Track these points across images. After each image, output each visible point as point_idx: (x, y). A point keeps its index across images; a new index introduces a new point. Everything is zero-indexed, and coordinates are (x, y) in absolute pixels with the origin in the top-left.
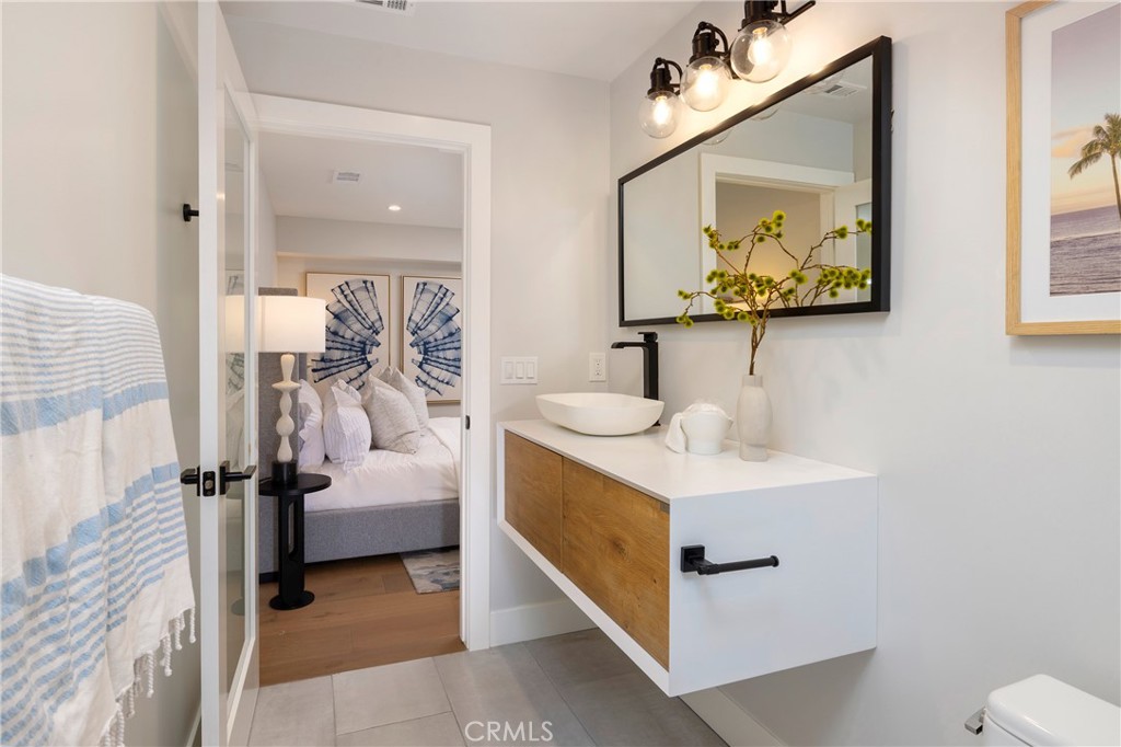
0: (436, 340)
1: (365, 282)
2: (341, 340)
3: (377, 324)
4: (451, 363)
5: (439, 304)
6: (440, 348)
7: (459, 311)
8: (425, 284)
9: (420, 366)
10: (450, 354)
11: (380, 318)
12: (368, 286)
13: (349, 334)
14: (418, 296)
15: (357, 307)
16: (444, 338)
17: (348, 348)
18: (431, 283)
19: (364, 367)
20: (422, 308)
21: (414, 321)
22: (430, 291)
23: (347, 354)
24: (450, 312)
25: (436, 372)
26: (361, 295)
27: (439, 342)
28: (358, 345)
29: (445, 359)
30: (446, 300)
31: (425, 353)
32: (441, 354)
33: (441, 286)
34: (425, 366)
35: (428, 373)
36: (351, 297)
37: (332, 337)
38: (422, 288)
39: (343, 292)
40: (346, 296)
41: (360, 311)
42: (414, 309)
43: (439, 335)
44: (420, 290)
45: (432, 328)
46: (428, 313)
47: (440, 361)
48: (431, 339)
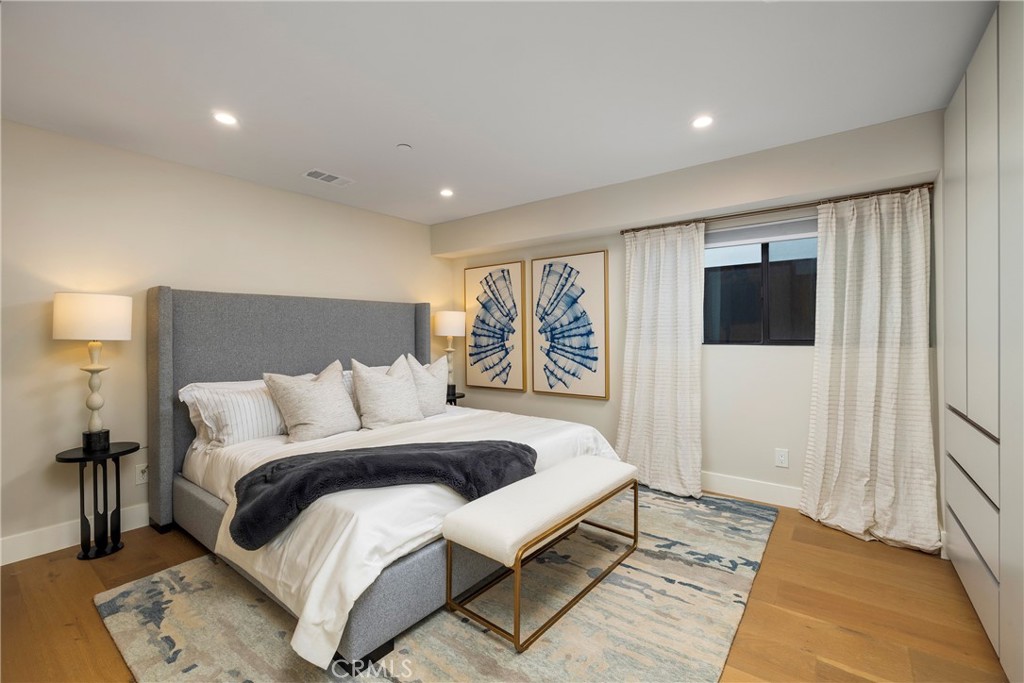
0: (562, 326)
1: (503, 271)
2: (487, 327)
3: (512, 312)
4: (577, 352)
5: (564, 286)
6: (566, 334)
7: (583, 291)
8: (551, 265)
9: (548, 355)
10: (576, 342)
11: (515, 306)
12: (505, 275)
13: (492, 322)
14: (545, 279)
15: (498, 296)
16: (570, 323)
17: (492, 334)
18: (557, 263)
19: (504, 352)
20: (549, 292)
21: (542, 307)
22: (557, 273)
23: (491, 341)
24: (575, 292)
25: (562, 361)
26: (501, 284)
27: (565, 328)
28: (498, 332)
29: (571, 347)
30: (571, 280)
31: (552, 341)
32: (567, 342)
33: (566, 266)
34: (552, 354)
35: (555, 362)
36: (493, 287)
37: (481, 325)
38: (548, 270)
39: (488, 283)
40: (490, 287)
41: (500, 300)
42: (542, 293)
43: (565, 320)
44: (546, 272)
45: (558, 312)
46: (554, 296)
47: (566, 349)
48: (557, 325)
